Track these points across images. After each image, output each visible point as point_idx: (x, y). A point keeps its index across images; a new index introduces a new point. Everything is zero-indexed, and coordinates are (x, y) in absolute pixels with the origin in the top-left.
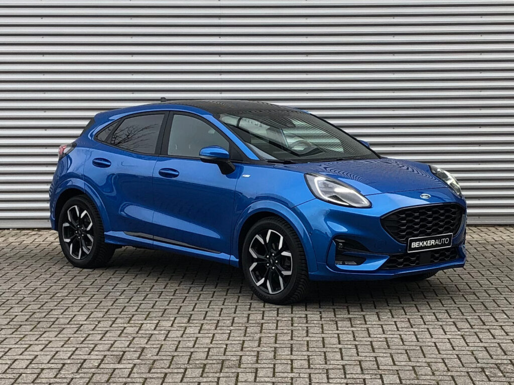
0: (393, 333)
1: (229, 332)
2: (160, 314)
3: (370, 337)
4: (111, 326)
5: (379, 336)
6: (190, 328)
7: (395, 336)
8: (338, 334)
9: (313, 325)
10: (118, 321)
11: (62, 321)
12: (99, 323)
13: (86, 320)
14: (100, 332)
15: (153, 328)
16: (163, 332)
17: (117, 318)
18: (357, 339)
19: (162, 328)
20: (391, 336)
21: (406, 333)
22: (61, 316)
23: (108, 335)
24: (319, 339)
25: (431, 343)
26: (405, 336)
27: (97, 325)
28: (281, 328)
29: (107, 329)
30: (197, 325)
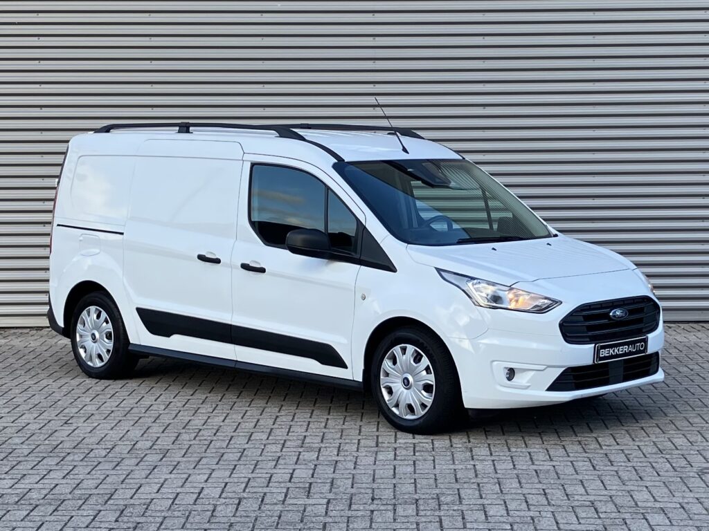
0: (640, 460)
1: (432, 458)
2: (339, 436)
3: (612, 465)
4: (281, 451)
5: (623, 464)
6: (381, 453)
7: (645, 464)
8: (571, 462)
9: (535, 450)
10: (288, 443)
11: (218, 444)
12: (265, 446)
13: (247, 443)
14: (270, 458)
15: (336, 453)
16: (349, 458)
17: (285, 441)
18: (597, 468)
19: (346, 453)
20: (639, 464)
21: (656, 460)
22: (215, 438)
23: (281, 461)
24: (548, 468)
25: (693, 473)
26: (656, 464)
27: (263, 449)
28: (497, 454)
29: (279, 454)
30: (390, 449)
